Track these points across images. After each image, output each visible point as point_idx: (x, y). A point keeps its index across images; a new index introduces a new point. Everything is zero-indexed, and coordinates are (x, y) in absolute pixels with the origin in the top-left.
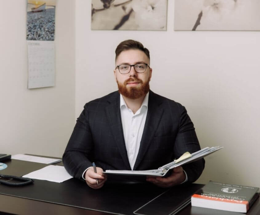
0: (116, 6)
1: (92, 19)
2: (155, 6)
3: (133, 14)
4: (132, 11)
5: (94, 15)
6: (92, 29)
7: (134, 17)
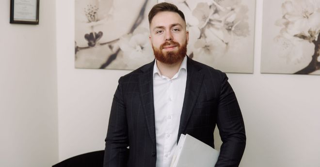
0: (102, 44)
1: (76, 58)
2: (144, 46)
3: (120, 53)
4: (119, 50)
5: (78, 53)
6: (76, 68)
7: (122, 56)
